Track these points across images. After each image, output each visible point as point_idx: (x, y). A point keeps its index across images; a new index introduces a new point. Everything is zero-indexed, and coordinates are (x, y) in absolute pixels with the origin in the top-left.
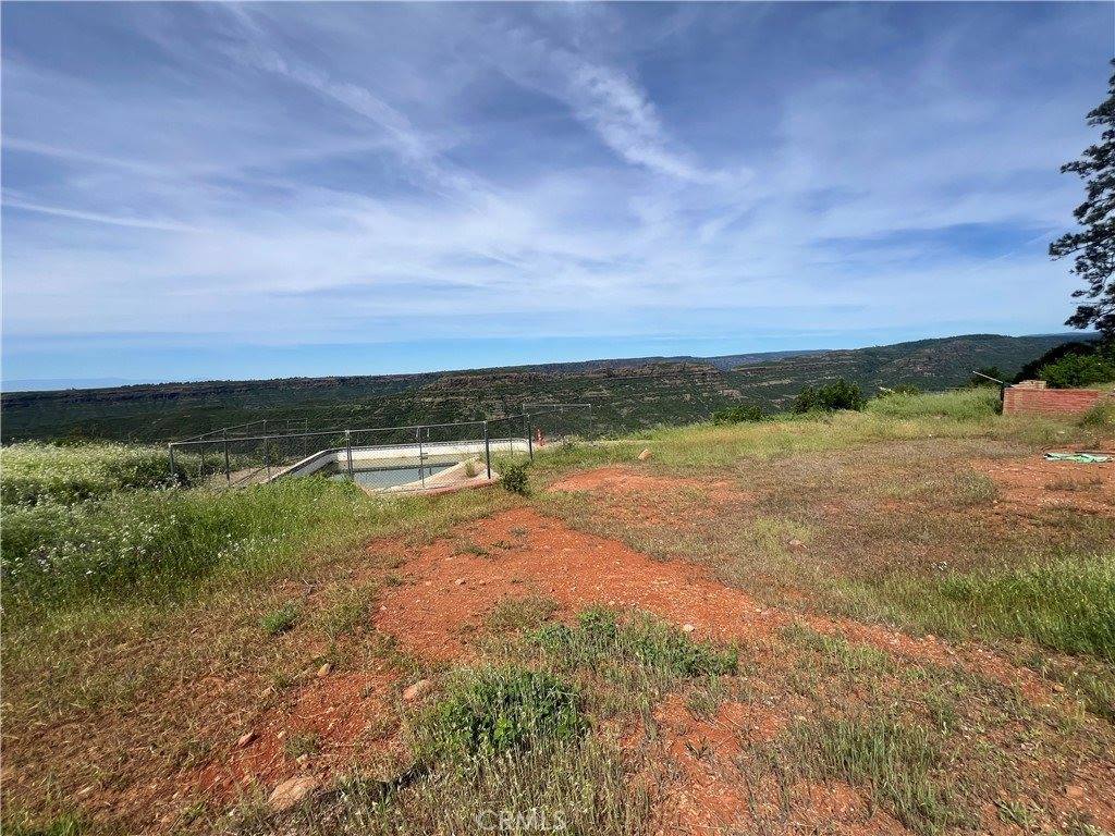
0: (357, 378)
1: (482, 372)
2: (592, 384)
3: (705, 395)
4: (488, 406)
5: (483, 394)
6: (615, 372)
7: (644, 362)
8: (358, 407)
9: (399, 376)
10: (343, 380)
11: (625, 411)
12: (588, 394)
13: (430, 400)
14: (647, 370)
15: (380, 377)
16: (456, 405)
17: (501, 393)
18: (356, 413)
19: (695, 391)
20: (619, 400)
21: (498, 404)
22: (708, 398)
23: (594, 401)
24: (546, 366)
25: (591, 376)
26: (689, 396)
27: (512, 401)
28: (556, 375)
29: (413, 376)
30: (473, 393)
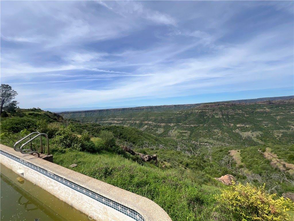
0: (179, 105)
1: (215, 103)
2: (260, 106)
4: (216, 113)
5: (214, 110)
6: (274, 102)
8: (178, 112)
9: (189, 105)
10: (175, 106)
12: (259, 110)
13: (197, 111)
15: (184, 105)
16: (205, 113)
17: (221, 109)
18: (178, 114)
20: (275, 113)
21: (220, 113)
23: (262, 113)
25: (260, 103)
27: (225, 112)
29: (193, 105)
30: (211, 109)
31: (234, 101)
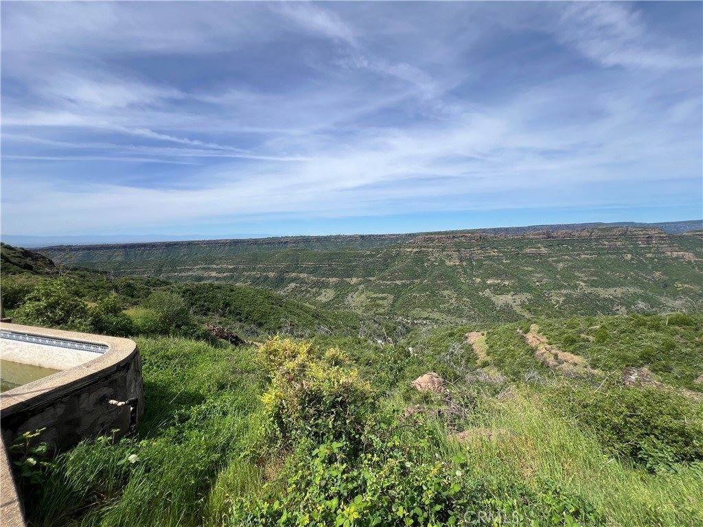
0: (370, 236)
1: (446, 233)
2: (531, 243)
3: (649, 255)
4: (448, 256)
5: (445, 247)
6: (555, 234)
7: (583, 227)
8: (368, 253)
9: (393, 235)
10: (362, 237)
11: (561, 265)
12: (528, 250)
13: (410, 250)
14: (585, 233)
15: (382, 235)
16: (427, 254)
17: (458, 247)
19: (636, 251)
20: (556, 257)
21: (455, 255)
22: (652, 259)
23: (534, 256)
24: (494, 230)
25: (531, 237)
26: (629, 256)
27: (466, 253)
28: (502, 236)
29: (402, 235)
30: (438, 247)
31: (484, 231)
